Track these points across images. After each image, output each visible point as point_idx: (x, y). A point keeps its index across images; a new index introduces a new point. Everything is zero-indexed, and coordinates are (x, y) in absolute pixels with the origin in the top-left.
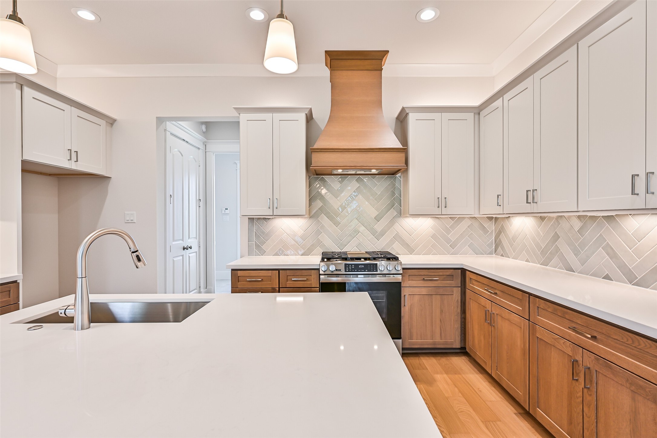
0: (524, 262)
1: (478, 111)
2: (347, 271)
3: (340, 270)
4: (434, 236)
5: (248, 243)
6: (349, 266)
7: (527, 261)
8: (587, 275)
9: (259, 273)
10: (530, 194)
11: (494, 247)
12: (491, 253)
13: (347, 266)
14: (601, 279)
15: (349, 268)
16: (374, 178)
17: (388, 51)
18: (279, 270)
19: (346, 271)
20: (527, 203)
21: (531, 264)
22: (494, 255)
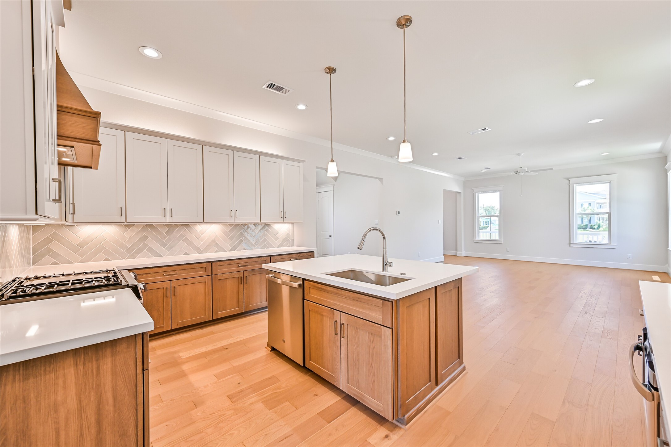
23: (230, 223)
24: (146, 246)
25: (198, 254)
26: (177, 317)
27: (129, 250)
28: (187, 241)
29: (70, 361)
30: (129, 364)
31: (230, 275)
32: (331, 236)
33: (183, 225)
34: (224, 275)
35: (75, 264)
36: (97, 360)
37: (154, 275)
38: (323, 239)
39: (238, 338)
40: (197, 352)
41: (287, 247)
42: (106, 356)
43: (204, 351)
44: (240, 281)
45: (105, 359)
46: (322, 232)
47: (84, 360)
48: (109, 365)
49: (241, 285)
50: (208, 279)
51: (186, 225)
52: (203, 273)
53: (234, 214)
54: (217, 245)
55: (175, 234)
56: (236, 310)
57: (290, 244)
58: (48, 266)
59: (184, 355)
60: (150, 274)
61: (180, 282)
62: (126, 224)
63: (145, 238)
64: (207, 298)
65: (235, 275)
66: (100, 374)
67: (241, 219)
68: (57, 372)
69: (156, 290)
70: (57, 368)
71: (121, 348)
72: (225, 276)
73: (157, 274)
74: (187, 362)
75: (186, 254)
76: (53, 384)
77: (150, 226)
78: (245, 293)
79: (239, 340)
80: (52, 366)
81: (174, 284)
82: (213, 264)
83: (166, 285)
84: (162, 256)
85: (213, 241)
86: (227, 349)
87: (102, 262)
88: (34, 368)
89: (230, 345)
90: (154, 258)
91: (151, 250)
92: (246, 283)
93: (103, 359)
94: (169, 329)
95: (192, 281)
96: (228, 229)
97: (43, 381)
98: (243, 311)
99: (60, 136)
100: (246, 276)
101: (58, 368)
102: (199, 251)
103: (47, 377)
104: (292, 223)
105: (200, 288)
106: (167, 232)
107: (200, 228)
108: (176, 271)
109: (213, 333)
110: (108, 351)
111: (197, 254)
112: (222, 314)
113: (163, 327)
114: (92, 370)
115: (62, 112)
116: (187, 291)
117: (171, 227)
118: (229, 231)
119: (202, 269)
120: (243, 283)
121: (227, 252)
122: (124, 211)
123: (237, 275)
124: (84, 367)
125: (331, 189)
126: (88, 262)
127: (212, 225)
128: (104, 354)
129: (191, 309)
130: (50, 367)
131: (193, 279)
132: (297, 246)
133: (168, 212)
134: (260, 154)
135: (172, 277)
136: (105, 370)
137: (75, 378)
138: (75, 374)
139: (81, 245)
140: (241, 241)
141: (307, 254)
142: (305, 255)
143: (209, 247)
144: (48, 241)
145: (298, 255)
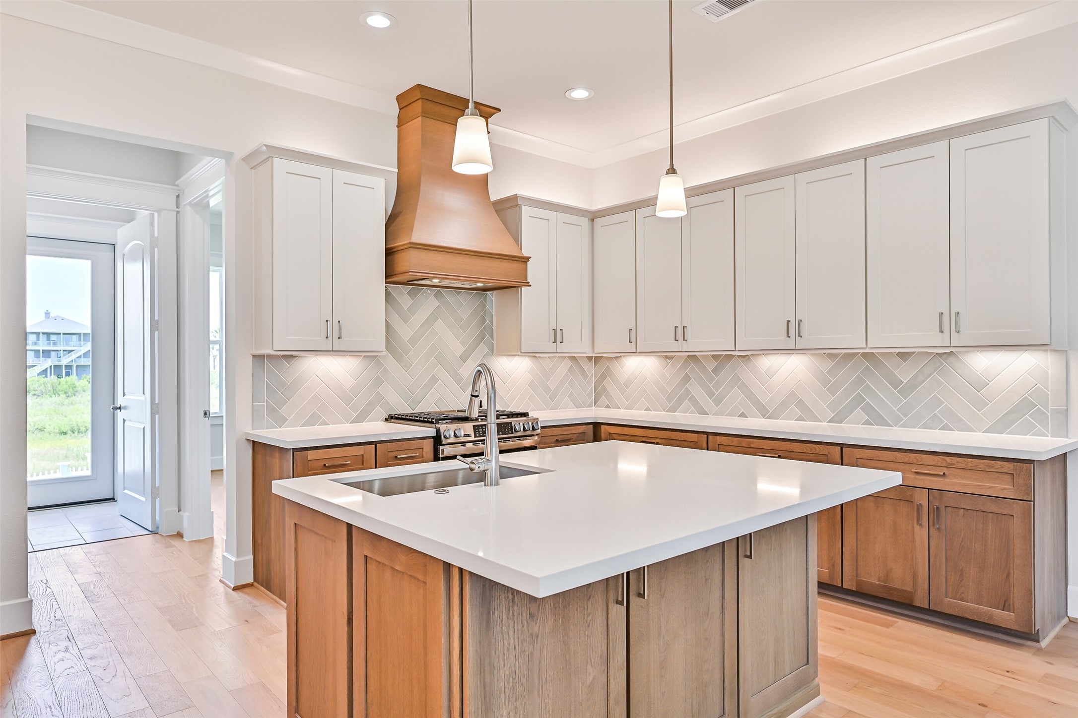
0: (643, 411)
1: (593, 217)
2: (478, 435)
3: (469, 435)
4: (531, 384)
5: (253, 405)
6: (479, 429)
7: (647, 409)
8: (722, 416)
9: (345, 451)
10: (680, 331)
11: (593, 397)
12: (590, 406)
13: (477, 429)
14: (737, 418)
15: (479, 431)
16: (458, 293)
17: (499, 110)
18: (375, 443)
19: (475, 436)
20: (675, 340)
21: (653, 412)
22: (594, 408)
23: (827, 352)
24: (688, 392)
25: (764, 419)
27: (670, 397)
28: (744, 387)
54: (800, 404)
55: (726, 373)
57: (1045, 427)
63: (687, 379)
75: (743, 415)
77: (693, 359)
84: (708, 414)
85: (792, 394)
90: (698, 415)
91: (693, 400)
102: (765, 413)
106: (716, 371)
107: (767, 363)
111: (761, 418)
117: (721, 360)
121: (824, 423)
127: (788, 356)
133: (681, 333)
139: (627, 385)
140: (859, 400)
141: (989, 466)
142: (982, 466)
143: (784, 405)
144: (603, 377)
145: (945, 460)
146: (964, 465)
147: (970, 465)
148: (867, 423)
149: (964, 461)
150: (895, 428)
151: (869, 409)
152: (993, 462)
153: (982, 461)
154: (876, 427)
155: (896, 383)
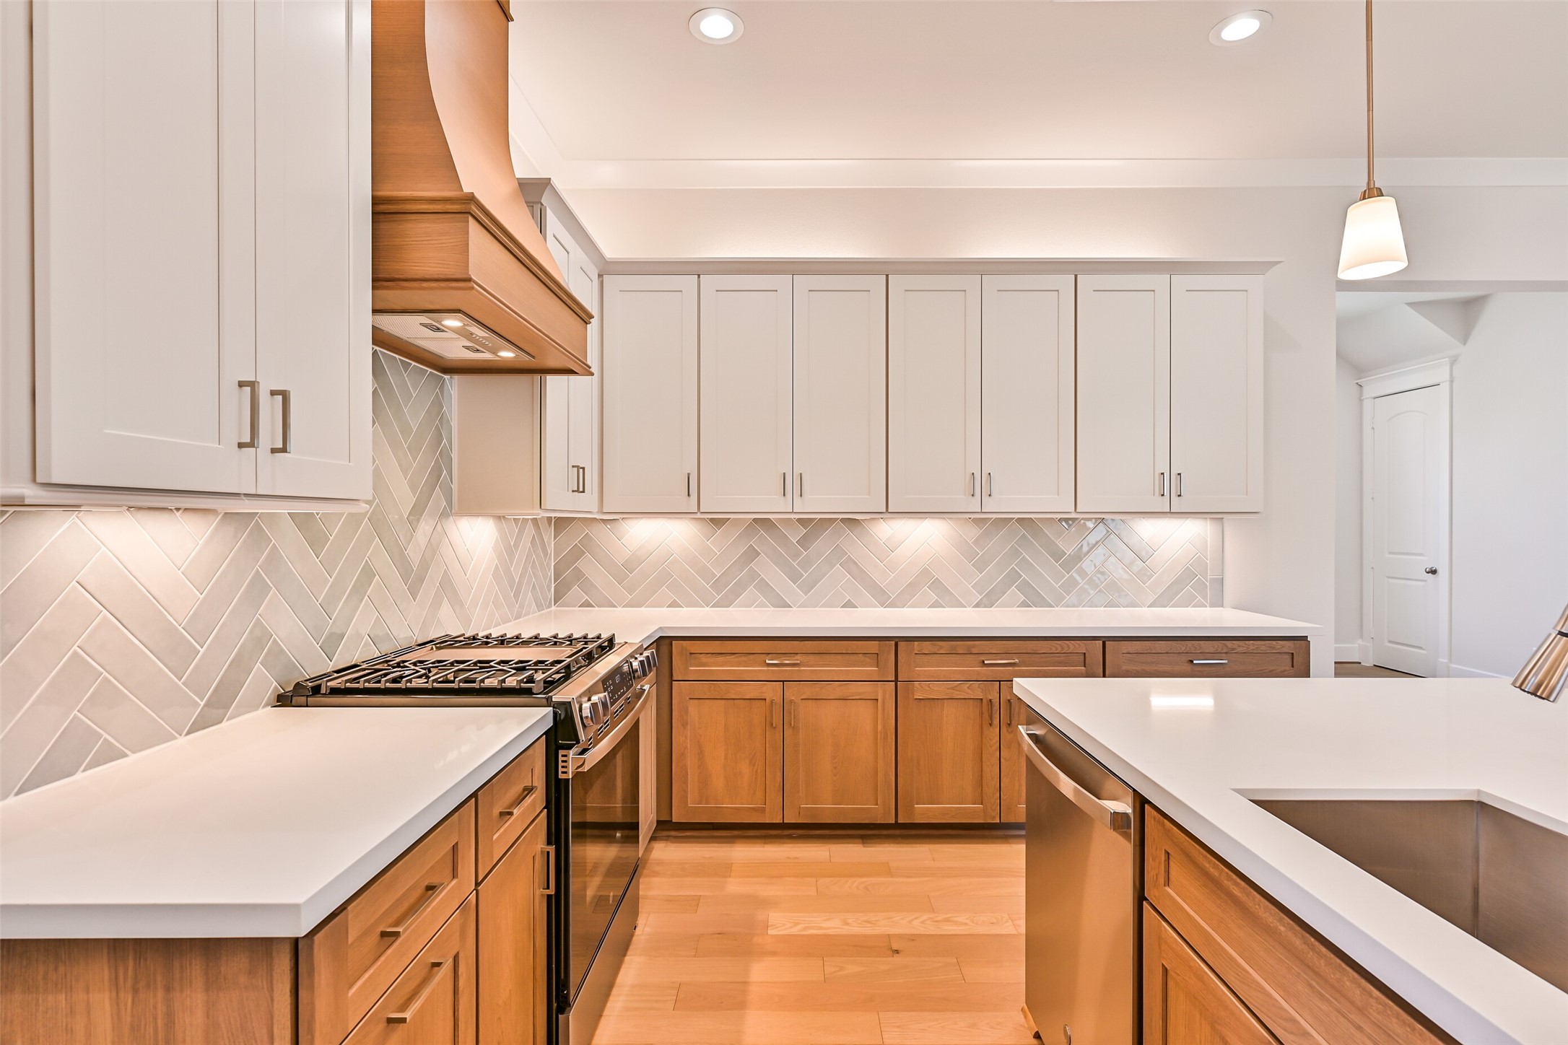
11: (553, 588)
12: (549, 605)
22: (553, 608)
23: (973, 516)
24: (753, 575)
25: (882, 609)
26: (798, 792)
27: (718, 584)
28: (853, 567)
29: (100, 970)
30: (254, 1032)
31: (953, 689)
32: (1434, 572)
33: (842, 520)
34: (935, 686)
35: (620, 609)
36: (168, 989)
37: (744, 658)
38: (1391, 581)
39: (947, 920)
40: (812, 928)
41: (1189, 609)
42: (191, 983)
43: (831, 932)
44: (986, 716)
45: (188, 993)
46: (1390, 553)
47: (136, 981)
48: (199, 1017)
49: (991, 729)
50: (884, 693)
51: (851, 523)
52: (870, 670)
53: (980, 484)
54: (937, 585)
55: (823, 544)
56: (969, 810)
57: (1205, 598)
58: (576, 608)
59: (781, 923)
60: (733, 656)
61: (808, 690)
62: (699, 516)
63: (752, 554)
64: (880, 752)
65: (969, 691)
66: (174, 1039)
67: (1007, 501)
68: (71, 991)
69: (748, 701)
70: (71, 981)
71: (236, 966)
72: (938, 690)
73: (751, 656)
74: (774, 953)
75: (849, 605)
76: (62, 1026)
77: (764, 523)
78: (1005, 759)
79: (949, 929)
80: (62, 969)
81: (792, 692)
82: (901, 644)
83: (772, 692)
84: (791, 608)
85: (925, 572)
86: (897, 952)
87: (665, 611)
88: (24, 962)
89: (912, 938)
90: (773, 609)
91: (764, 587)
92: (1009, 725)
93: (182, 991)
94: (778, 820)
95: (838, 690)
96: (973, 532)
97: (41, 1008)
98: (994, 818)
99: (379, 281)
100: (1009, 701)
101: (73, 981)
102: (884, 599)
103: (50, 998)
104: (1217, 516)
105: (863, 716)
106: (804, 541)
107: (887, 530)
108: (798, 657)
109: (887, 870)
110: (196, 969)
111: (878, 607)
112: (925, 811)
113: (763, 810)
114: (155, 1019)
115: (395, 215)
116: (827, 717)
117: (814, 526)
118: (976, 542)
119: (868, 659)
120: (996, 722)
121: (968, 609)
122: (692, 485)
123: (976, 692)
124: (133, 1000)
125: (1442, 374)
126: (641, 607)
127: (921, 520)
128: (185, 975)
129: (835, 776)
130: (56, 969)
131: (841, 685)
132: (1239, 607)
133: (791, 484)
134: (1076, 268)
135: (787, 672)
136: (187, 1032)
137: (113, 1030)
138: (112, 1015)
139: (629, 566)
140: (1013, 577)
141: (1270, 647)
142: (1264, 648)
143: (913, 587)
144: (577, 553)
145: (1226, 645)
146: (1245, 648)
147: (1252, 647)
148: (1024, 604)
149: (1245, 644)
150: (1056, 608)
151: (1026, 588)
152: (1274, 642)
153: (1263, 642)
154: (1035, 608)
155: (1057, 555)
